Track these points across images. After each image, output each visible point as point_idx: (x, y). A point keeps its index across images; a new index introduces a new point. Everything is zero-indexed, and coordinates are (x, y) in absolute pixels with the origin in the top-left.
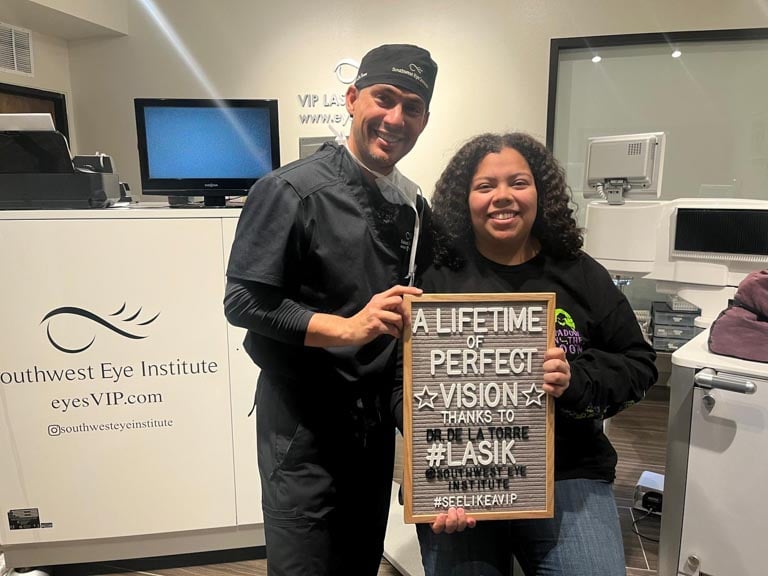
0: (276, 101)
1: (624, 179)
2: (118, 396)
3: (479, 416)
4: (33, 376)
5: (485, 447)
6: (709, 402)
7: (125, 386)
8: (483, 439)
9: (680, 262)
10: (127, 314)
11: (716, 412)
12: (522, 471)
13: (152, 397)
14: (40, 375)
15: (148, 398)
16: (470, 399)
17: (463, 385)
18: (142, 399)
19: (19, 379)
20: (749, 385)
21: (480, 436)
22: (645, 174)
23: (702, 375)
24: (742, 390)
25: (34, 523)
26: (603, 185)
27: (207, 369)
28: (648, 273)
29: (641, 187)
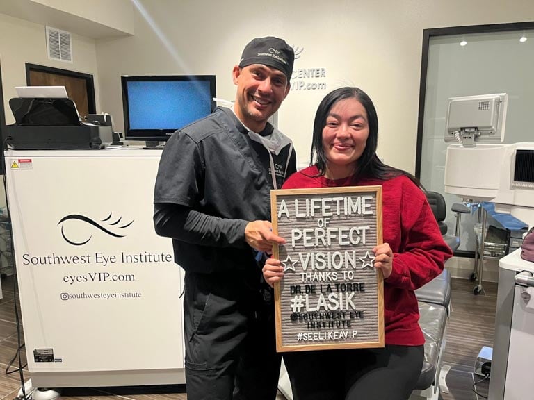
0: (215, 76)
1: (476, 128)
2: (106, 275)
3: (328, 275)
4: (52, 259)
5: (333, 297)
7: (110, 268)
8: (331, 292)
9: (518, 190)
10: (113, 220)
12: (360, 314)
13: (128, 277)
14: (56, 259)
15: (125, 277)
16: (321, 264)
17: (315, 254)
18: (121, 278)
19: (43, 262)
21: (329, 290)
22: (491, 124)
25: (50, 358)
26: (460, 132)
27: (164, 259)
28: (493, 198)
29: (489, 134)
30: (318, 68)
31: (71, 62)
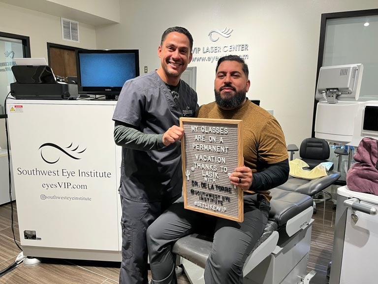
0: (138, 50)
1: (337, 89)
2: (69, 184)
4: (35, 172)
6: (355, 218)
7: (71, 180)
10: (73, 148)
11: (358, 224)
13: (83, 186)
14: (38, 172)
15: (81, 187)
18: (78, 187)
19: (30, 173)
20: (373, 209)
22: (348, 86)
23: (347, 202)
24: (368, 212)
25: (34, 237)
26: (326, 92)
27: (106, 176)
28: (348, 143)
29: (347, 94)
30: (243, 44)
31: (78, 42)
